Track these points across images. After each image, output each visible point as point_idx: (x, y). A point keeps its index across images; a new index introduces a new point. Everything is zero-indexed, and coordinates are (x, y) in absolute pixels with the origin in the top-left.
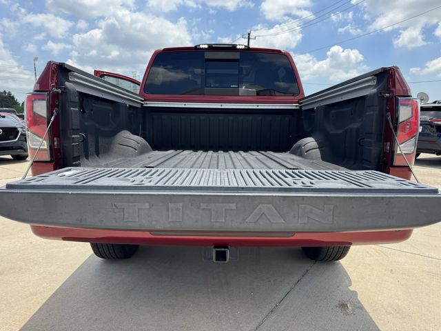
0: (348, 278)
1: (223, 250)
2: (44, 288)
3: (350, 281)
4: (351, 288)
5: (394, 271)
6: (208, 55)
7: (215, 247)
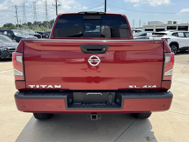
0: (151, 126)
1: (95, 115)
2: (14, 133)
3: (152, 128)
4: (152, 131)
5: (172, 123)
6: (85, 17)
7: (92, 114)
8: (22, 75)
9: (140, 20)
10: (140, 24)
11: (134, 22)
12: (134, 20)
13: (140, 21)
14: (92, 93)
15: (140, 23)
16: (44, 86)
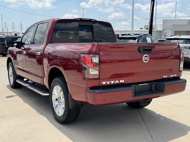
4: (157, 113)
8: (98, 74)
9: (21, 23)
10: (21, 29)
11: (13, 26)
12: (13, 23)
13: (21, 25)
14: (142, 84)
15: (21, 27)
16: (112, 82)
